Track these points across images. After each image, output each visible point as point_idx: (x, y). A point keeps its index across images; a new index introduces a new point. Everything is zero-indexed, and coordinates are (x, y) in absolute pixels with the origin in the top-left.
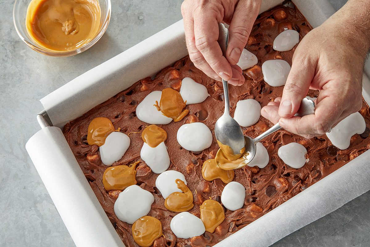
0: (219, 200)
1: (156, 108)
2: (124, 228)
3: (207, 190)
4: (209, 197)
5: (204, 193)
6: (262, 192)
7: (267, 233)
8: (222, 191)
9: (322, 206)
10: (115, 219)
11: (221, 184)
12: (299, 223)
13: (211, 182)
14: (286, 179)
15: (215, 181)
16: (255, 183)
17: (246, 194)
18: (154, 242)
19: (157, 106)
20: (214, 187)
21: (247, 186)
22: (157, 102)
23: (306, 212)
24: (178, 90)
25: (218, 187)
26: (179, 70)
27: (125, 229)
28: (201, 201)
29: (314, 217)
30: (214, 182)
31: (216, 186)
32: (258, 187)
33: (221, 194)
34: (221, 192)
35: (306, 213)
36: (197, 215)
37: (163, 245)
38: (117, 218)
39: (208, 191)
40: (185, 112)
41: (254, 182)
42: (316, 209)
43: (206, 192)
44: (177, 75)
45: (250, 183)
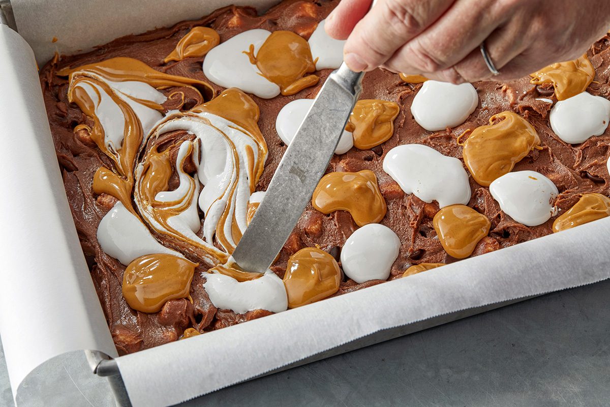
0: (337, 253)
1: (247, 58)
2: (108, 267)
3: (314, 228)
4: (316, 245)
5: (306, 233)
6: (436, 258)
7: (417, 295)
8: (347, 238)
9: (560, 267)
10: (94, 247)
11: (348, 224)
12: (497, 291)
13: (328, 215)
14: (498, 240)
15: (336, 215)
16: (426, 237)
17: (400, 252)
18: (163, 305)
19: (251, 54)
20: (332, 226)
21: (408, 239)
22: (252, 48)
23: (518, 272)
24: (307, 38)
25: (340, 228)
26: (319, 5)
27: (111, 270)
28: (296, 246)
29: (536, 286)
30: (333, 217)
31: (337, 224)
32: (430, 244)
33: (343, 243)
34: (345, 238)
35: (521, 274)
36: (277, 271)
37: (184, 314)
38: (100, 246)
39: (317, 232)
40: (310, 79)
41: (424, 234)
42: (545, 270)
43: (312, 233)
44: (313, 13)
45: (415, 235)
